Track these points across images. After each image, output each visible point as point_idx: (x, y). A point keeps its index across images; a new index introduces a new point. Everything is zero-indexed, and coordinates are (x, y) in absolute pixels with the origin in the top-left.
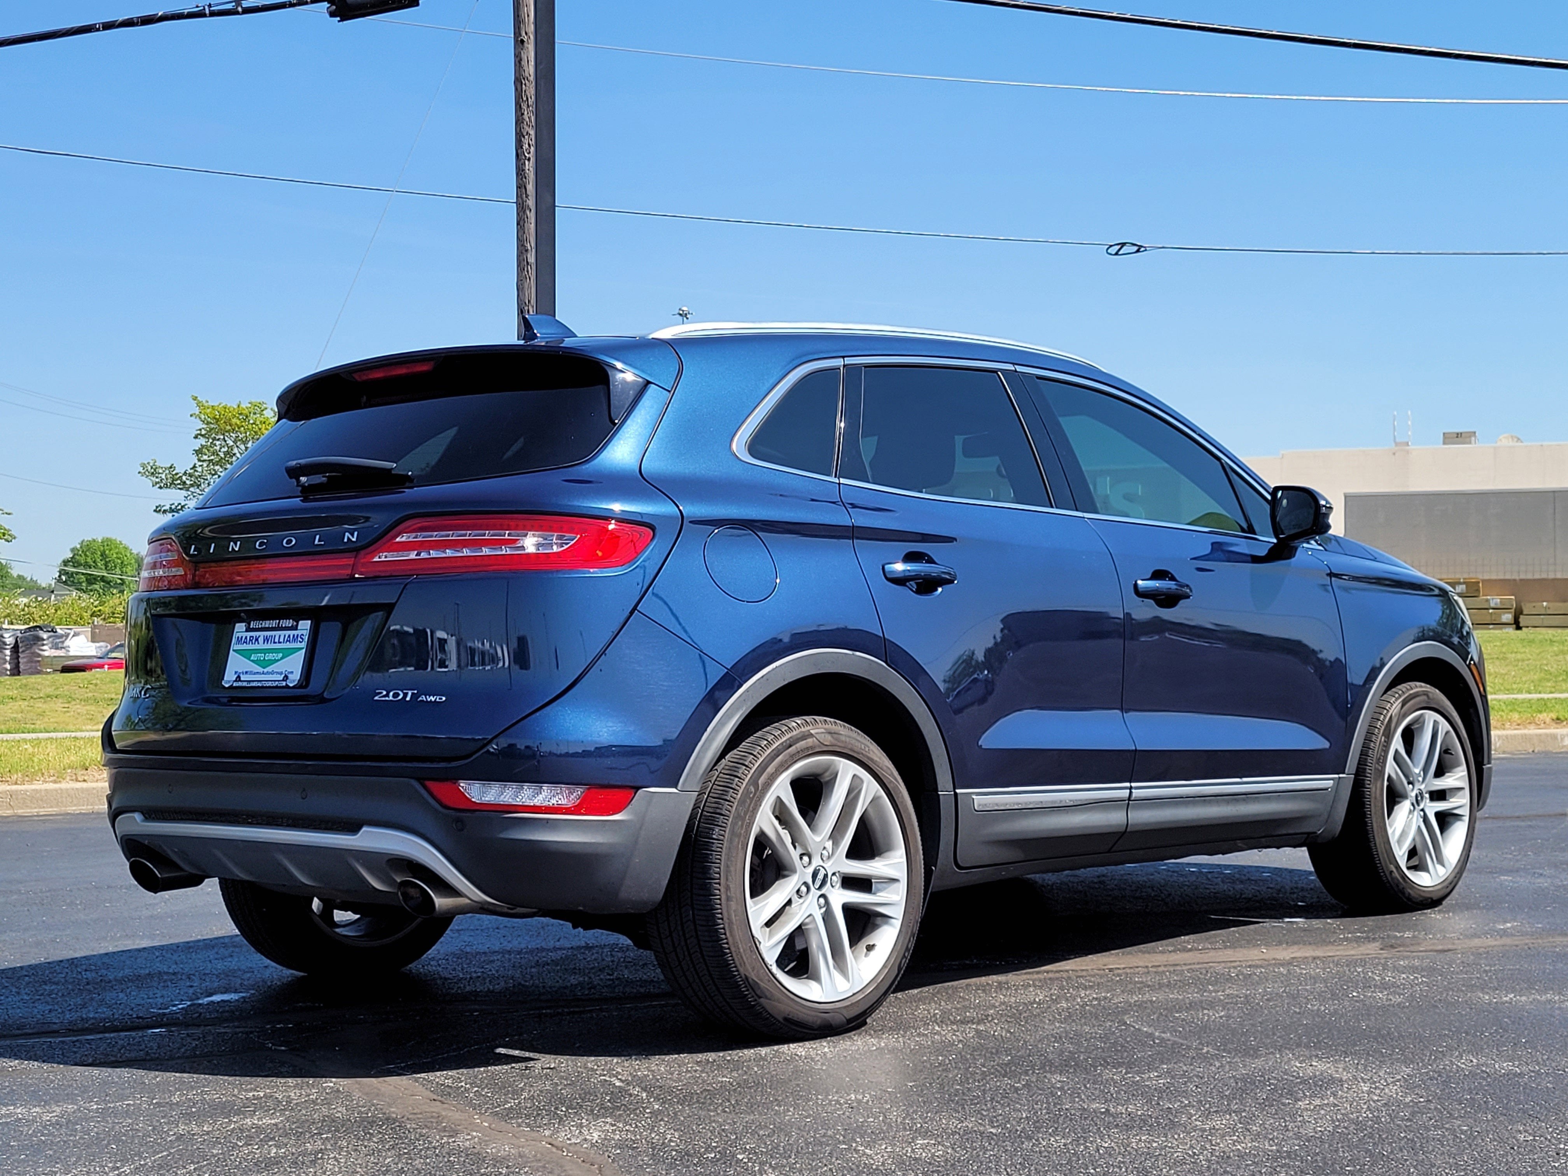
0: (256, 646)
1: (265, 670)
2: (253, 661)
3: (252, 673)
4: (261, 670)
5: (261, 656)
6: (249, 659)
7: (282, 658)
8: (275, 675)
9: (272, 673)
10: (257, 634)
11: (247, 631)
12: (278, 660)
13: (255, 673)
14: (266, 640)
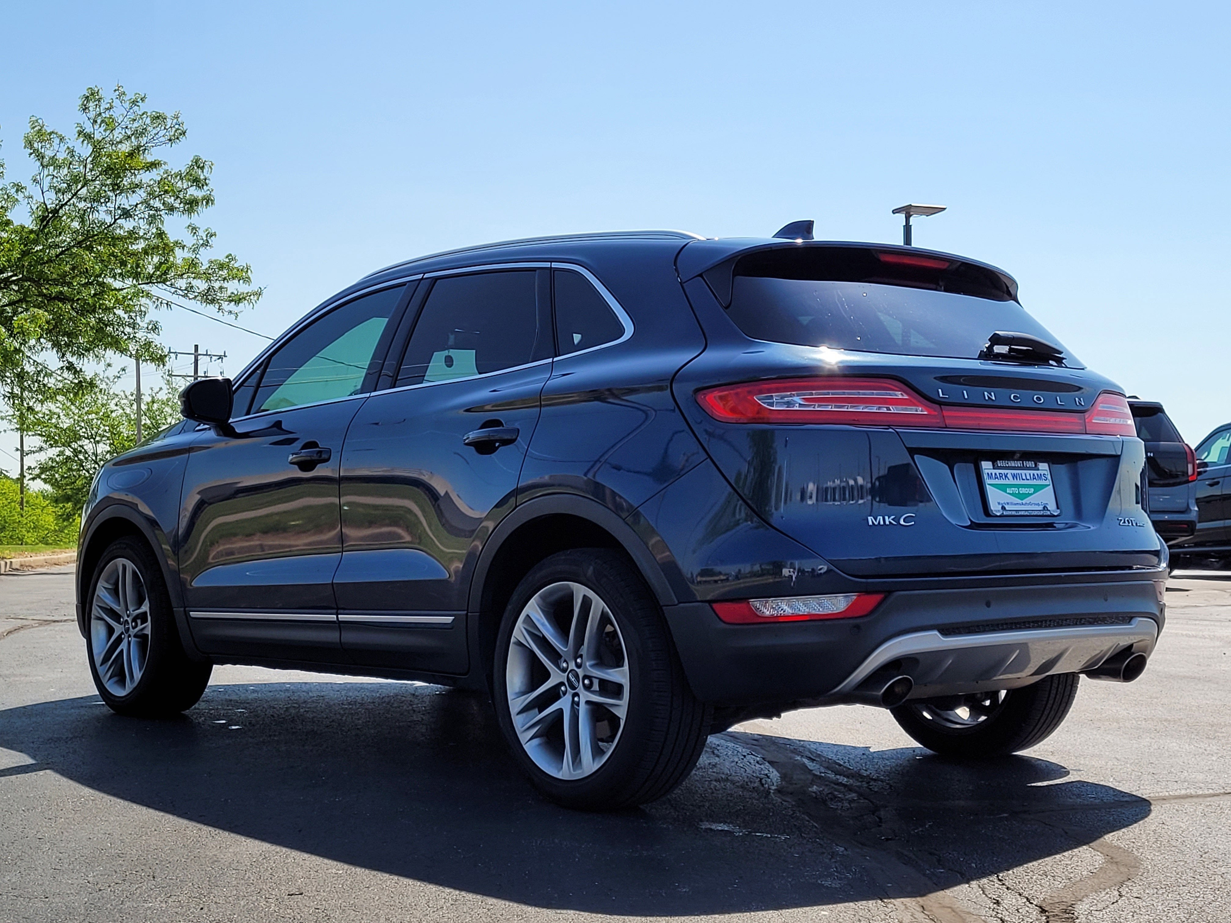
0: (1006, 482)
1: (1024, 502)
2: (1009, 494)
3: (1012, 504)
4: (1020, 501)
5: (1016, 490)
6: (1006, 492)
7: (1034, 493)
8: (1033, 506)
9: (1030, 504)
10: (1006, 471)
11: (994, 469)
12: (1031, 494)
13: (1016, 504)
14: (1014, 476)
